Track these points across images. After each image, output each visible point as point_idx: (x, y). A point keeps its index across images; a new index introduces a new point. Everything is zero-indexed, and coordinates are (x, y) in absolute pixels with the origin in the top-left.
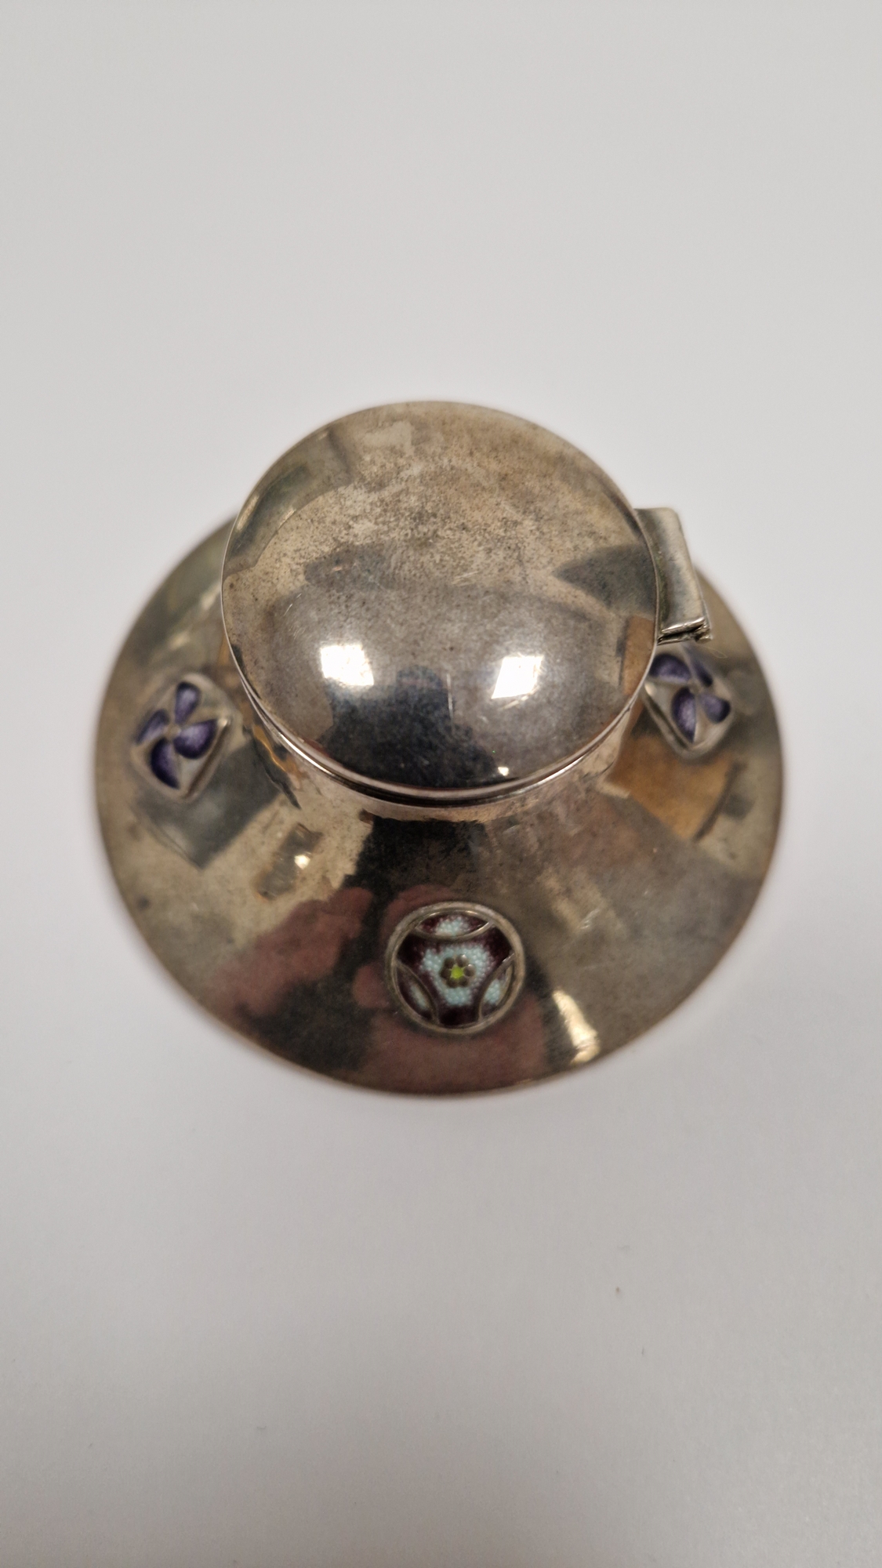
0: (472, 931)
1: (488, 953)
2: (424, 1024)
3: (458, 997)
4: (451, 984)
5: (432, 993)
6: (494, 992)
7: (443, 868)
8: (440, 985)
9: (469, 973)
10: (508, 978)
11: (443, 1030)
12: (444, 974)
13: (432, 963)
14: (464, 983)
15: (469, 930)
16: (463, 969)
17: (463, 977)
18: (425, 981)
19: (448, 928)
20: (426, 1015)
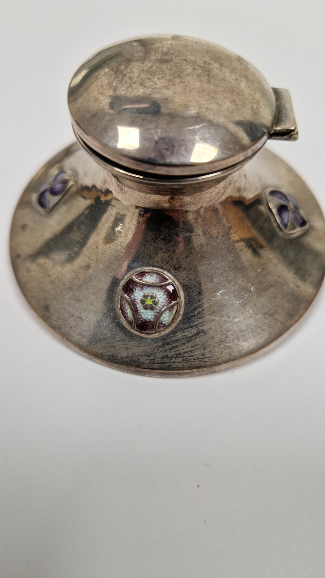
0: (160, 283)
1: (165, 296)
2: (129, 328)
3: (148, 315)
4: (146, 308)
5: (135, 311)
6: (166, 318)
7: (152, 248)
8: (139, 306)
9: (156, 303)
10: (174, 312)
11: (137, 333)
12: (143, 302)
13: (138, 295)
14: (152, 308)
15: (159, 282)
16: (152, 300)
17: (151, 304)
18: (133, 304)
19: (149, 279)
20: (130, 323)
